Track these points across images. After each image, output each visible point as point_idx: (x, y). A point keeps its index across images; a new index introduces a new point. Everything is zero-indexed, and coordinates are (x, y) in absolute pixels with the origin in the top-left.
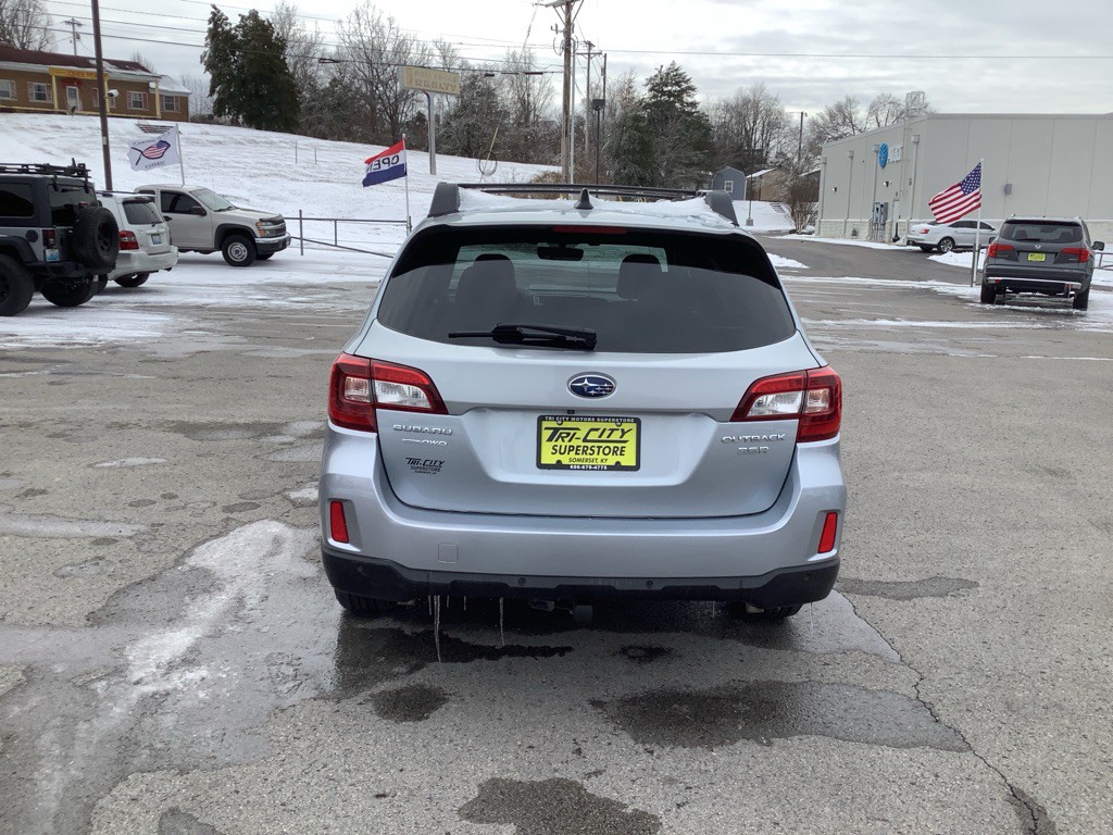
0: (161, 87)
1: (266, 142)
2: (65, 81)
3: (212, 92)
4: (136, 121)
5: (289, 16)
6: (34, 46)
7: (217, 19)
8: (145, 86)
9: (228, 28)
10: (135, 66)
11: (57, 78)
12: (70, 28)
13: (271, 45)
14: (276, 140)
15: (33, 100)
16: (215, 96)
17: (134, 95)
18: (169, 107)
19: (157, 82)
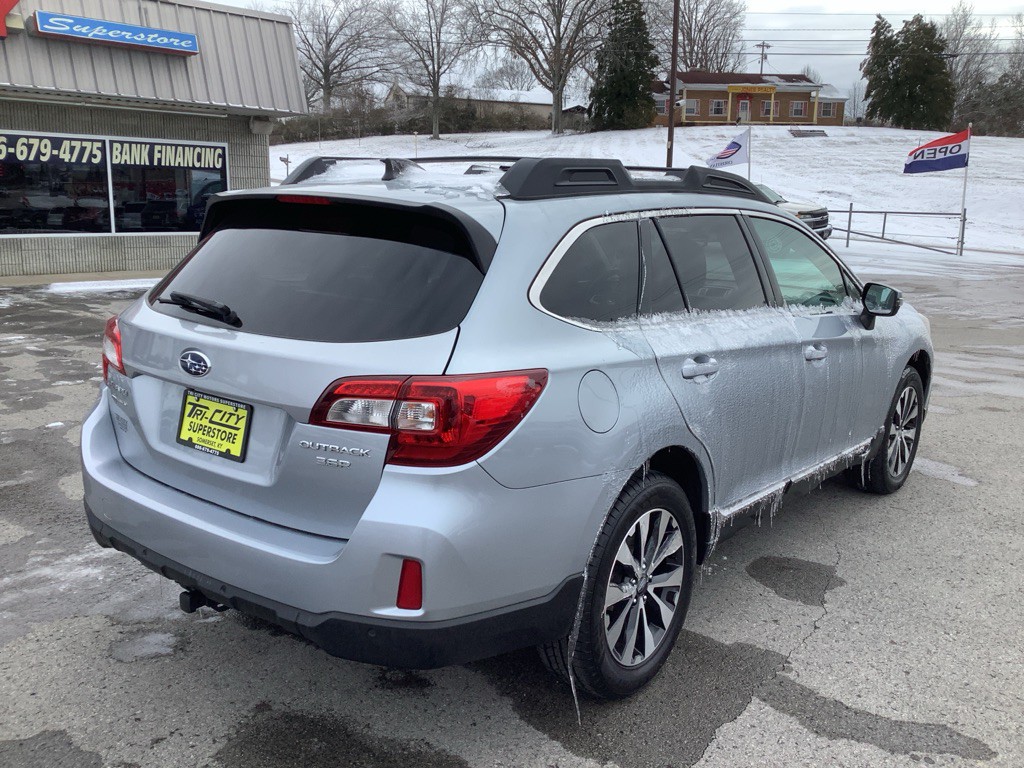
0: (820, 95)
1: (901, 141)
2: (740, 96)
3: (867, 96)
4: (789, 127)
5: (965, 16)
6: (728, 69)
7: (881, 27)
8: (807, 96)
9: (889, 35)
10: (801, 78)
11: (733, 93)
12: (760, 50)
13: (932, 47)
14: (910, 138)
15: (712, 114)
16: (870, 100)
17: (796, 104)
18: (826, 113)
19: (818, 91)
